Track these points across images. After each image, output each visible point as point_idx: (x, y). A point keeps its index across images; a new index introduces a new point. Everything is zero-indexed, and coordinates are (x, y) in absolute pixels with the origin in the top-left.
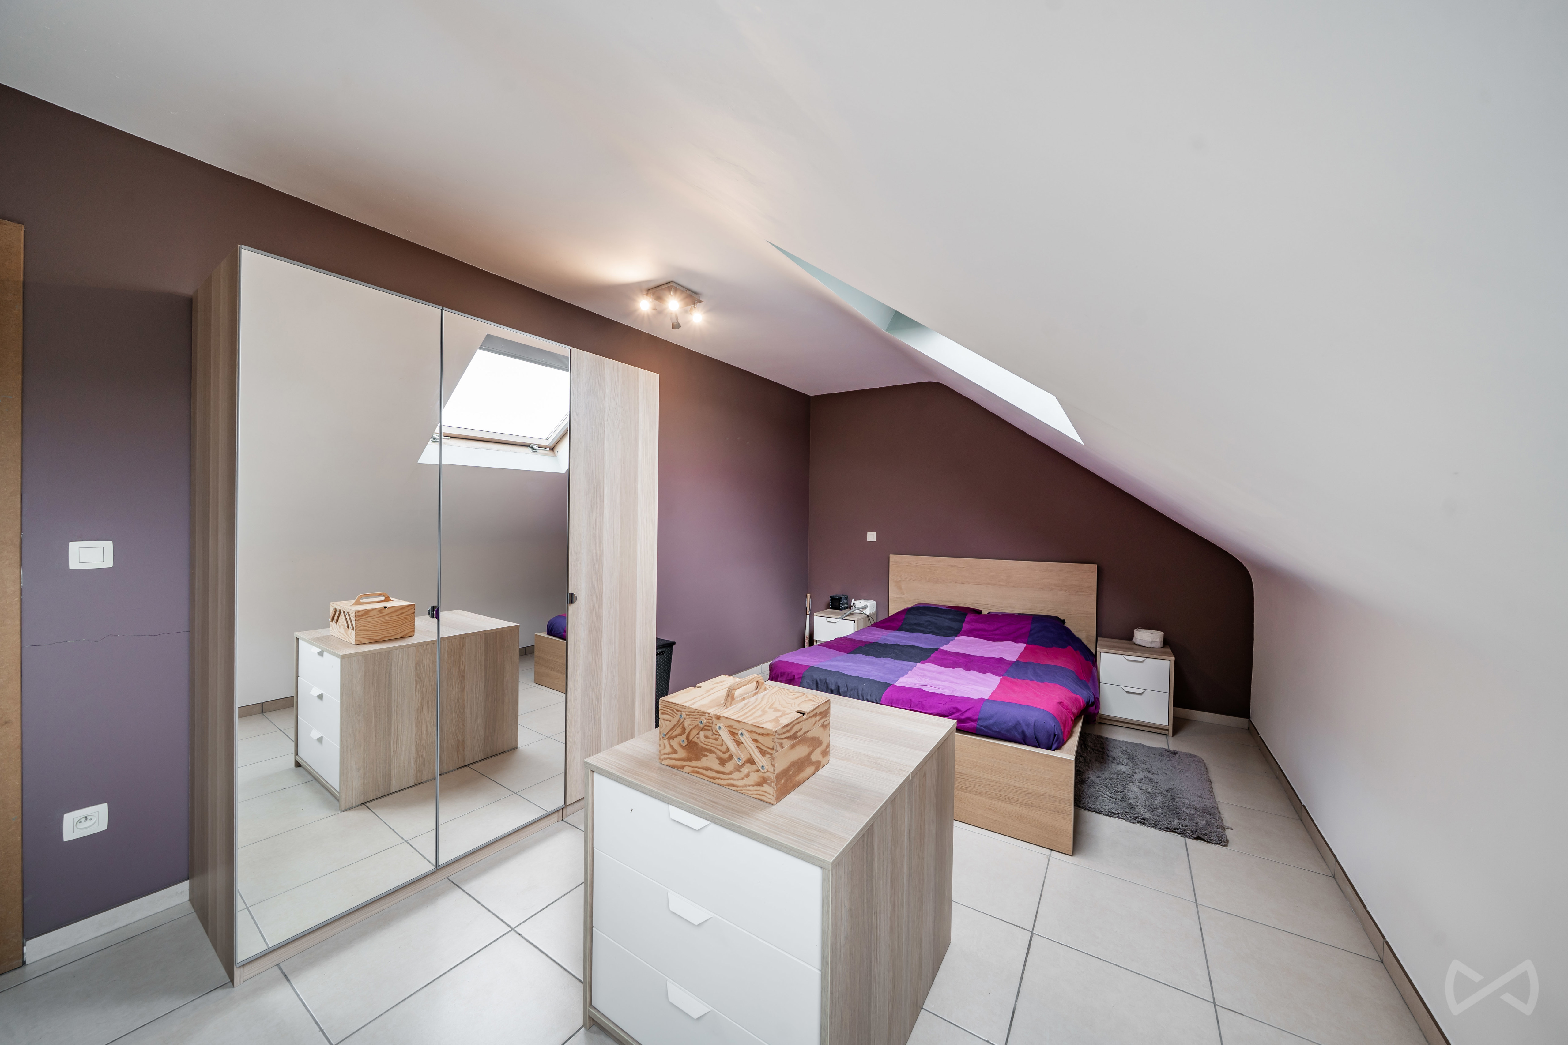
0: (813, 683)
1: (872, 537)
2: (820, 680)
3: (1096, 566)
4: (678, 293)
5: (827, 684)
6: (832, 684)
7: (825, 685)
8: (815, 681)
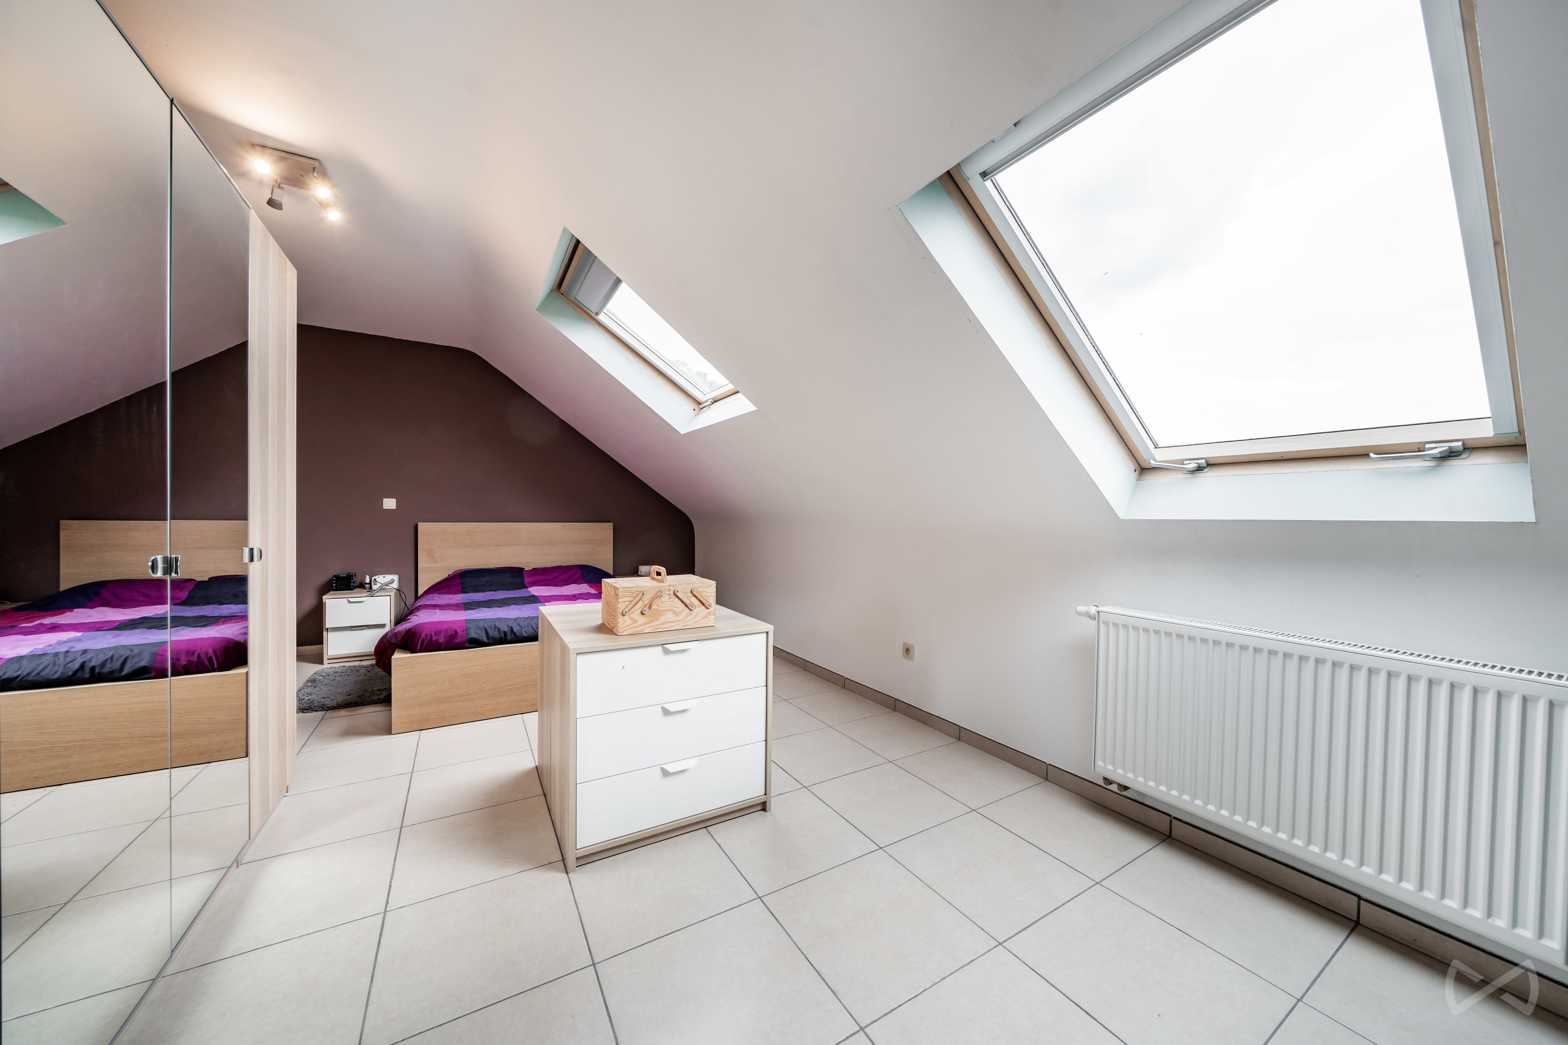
0: (481, 631)
1: (390, 504)
2: (489, 627)
3: (611, 524)
4: (306, 179)
5: (498, 628)
6: (503, 627)
7: (496, 629)
8: (483, 629)
